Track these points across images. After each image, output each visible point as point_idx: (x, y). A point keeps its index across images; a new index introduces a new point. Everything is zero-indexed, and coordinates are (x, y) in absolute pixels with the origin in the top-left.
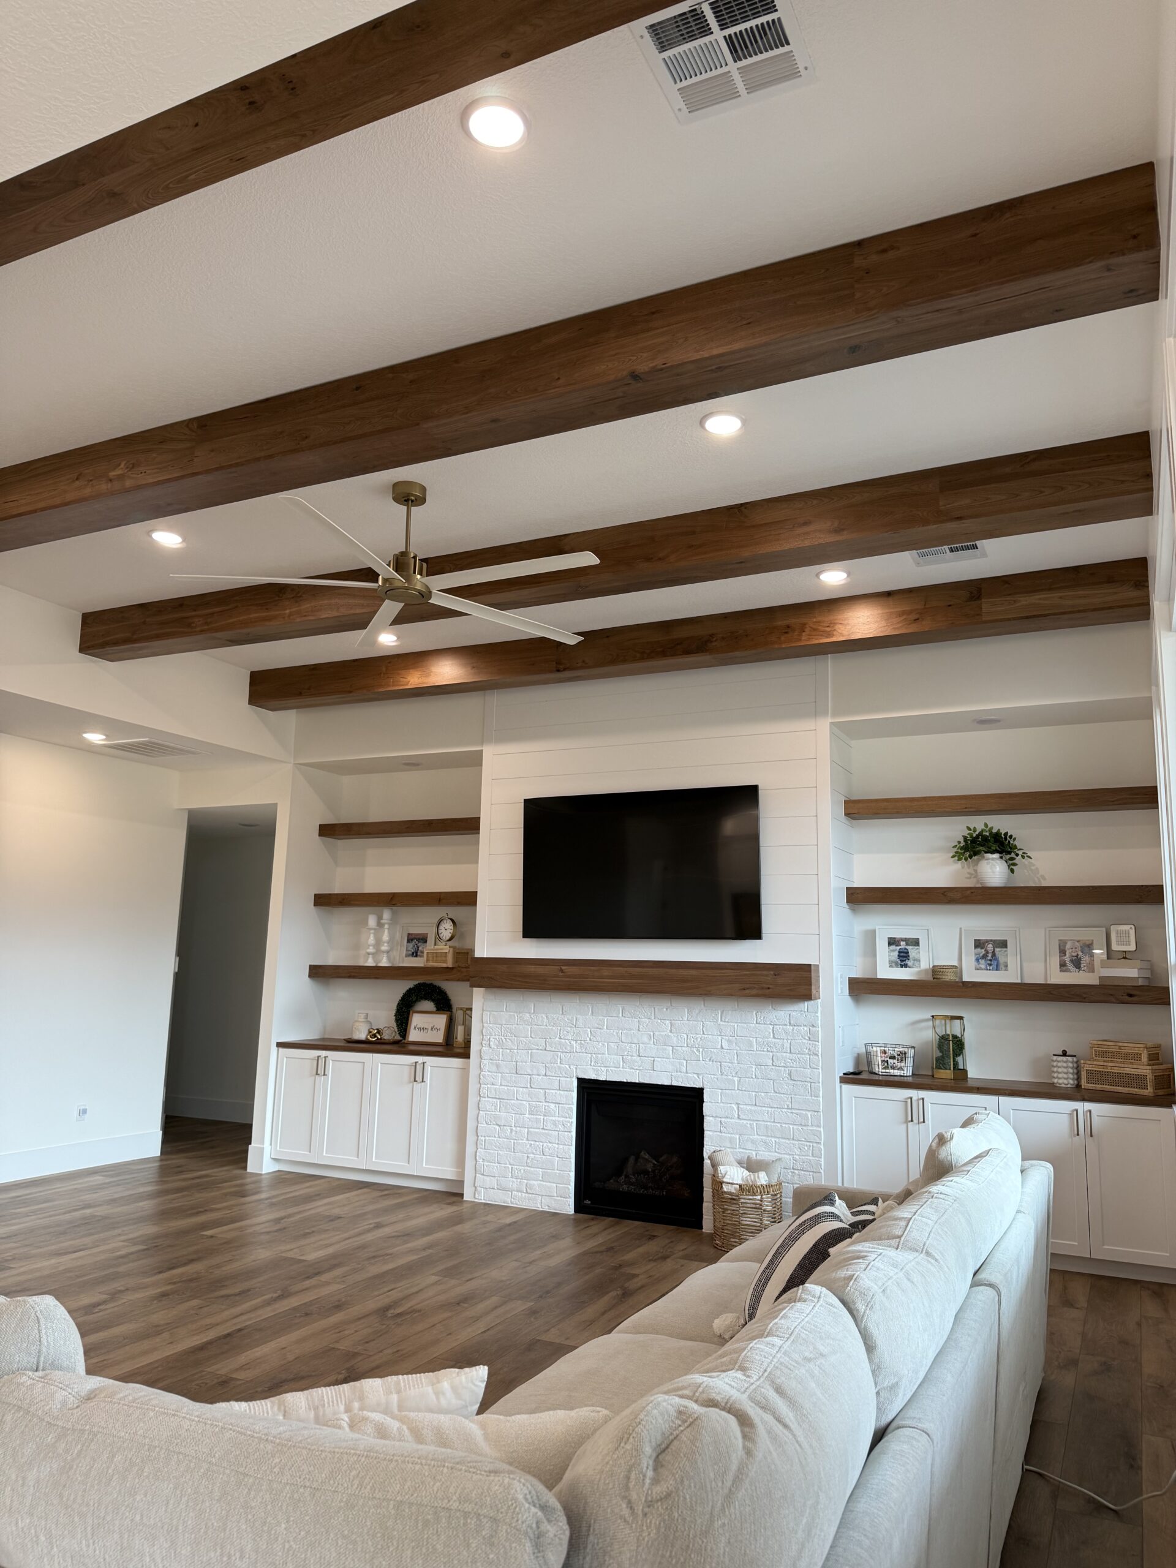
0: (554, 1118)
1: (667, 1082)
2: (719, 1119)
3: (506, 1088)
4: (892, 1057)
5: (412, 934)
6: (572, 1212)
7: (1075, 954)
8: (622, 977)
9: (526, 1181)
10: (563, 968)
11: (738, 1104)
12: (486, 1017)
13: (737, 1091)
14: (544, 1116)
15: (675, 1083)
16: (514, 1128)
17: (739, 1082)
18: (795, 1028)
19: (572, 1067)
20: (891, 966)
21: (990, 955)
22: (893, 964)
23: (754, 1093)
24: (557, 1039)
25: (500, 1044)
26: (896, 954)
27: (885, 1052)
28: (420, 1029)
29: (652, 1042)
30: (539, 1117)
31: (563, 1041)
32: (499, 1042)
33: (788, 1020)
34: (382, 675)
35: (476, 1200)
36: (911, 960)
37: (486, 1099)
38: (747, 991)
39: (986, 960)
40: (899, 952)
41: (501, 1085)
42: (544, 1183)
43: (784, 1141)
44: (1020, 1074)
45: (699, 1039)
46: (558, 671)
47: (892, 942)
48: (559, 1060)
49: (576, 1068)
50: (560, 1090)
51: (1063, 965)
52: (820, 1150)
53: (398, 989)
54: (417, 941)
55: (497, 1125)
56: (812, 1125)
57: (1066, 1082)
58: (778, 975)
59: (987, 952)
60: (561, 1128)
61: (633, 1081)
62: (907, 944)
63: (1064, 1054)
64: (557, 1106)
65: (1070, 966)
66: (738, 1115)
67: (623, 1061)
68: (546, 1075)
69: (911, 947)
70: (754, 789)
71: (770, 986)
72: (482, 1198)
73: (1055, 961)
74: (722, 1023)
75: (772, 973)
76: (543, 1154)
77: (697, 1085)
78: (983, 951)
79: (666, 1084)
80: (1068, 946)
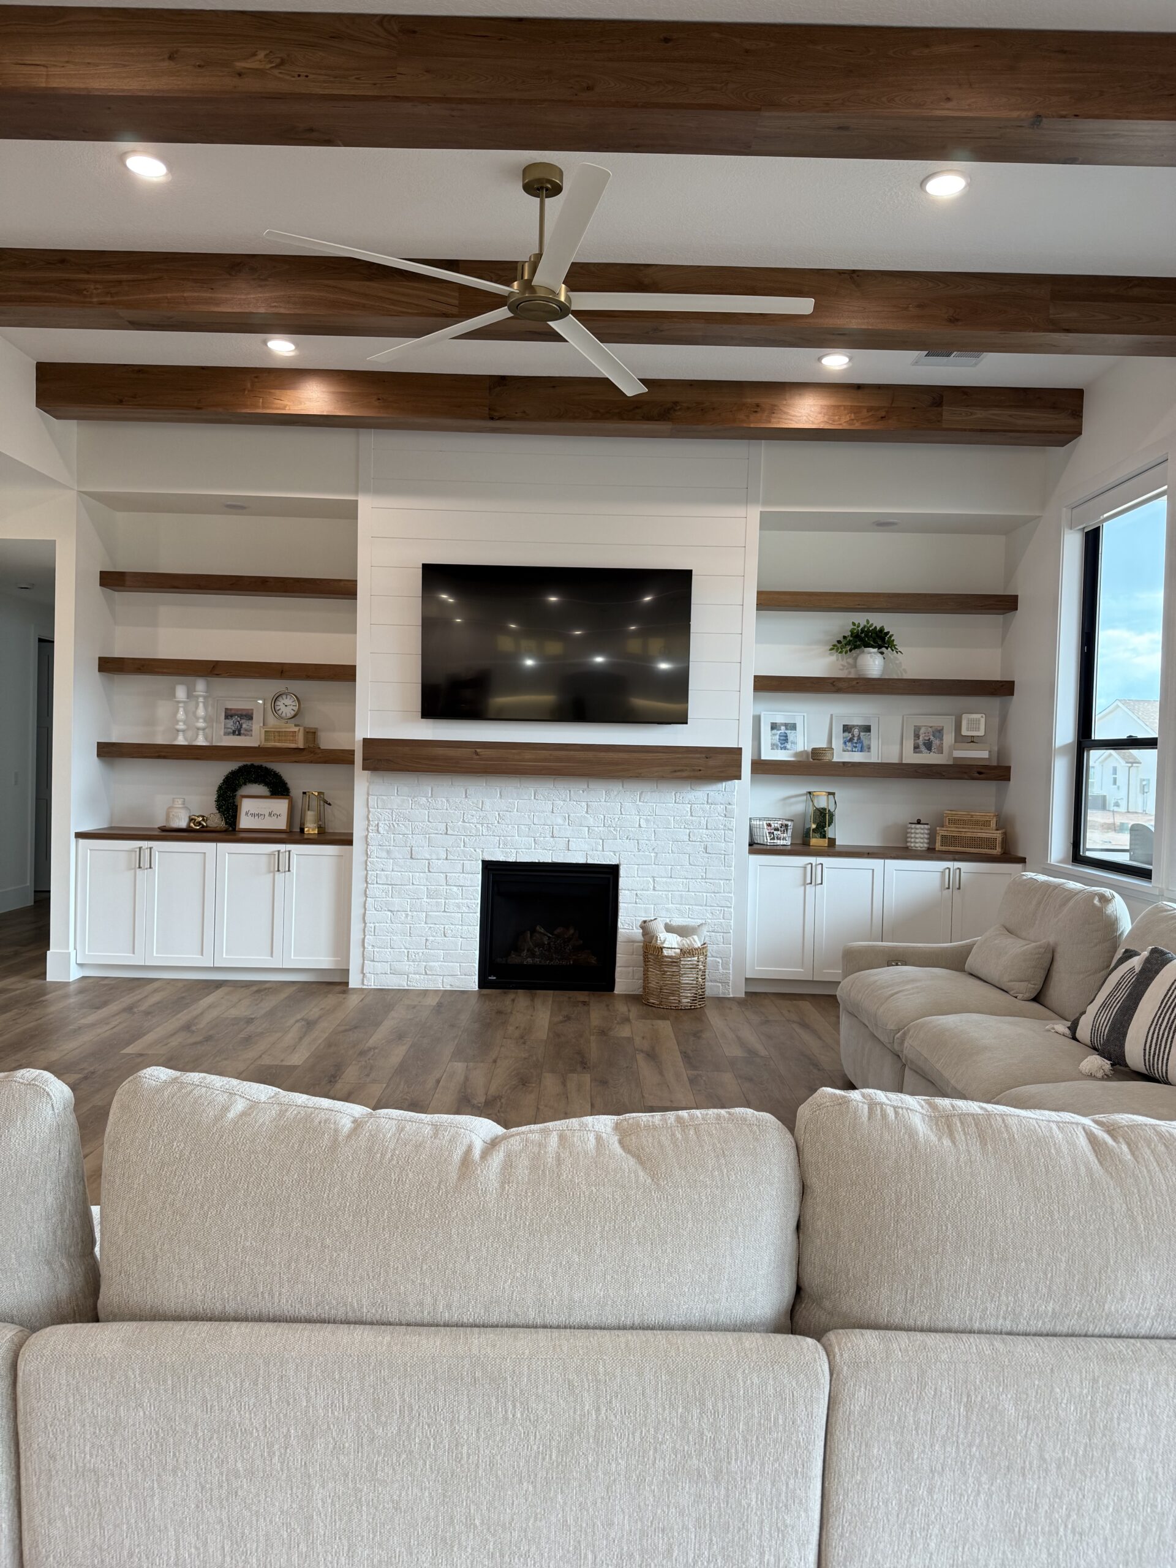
0: (457, 901)
1: (582, 861)
2: (635, 892)
3: (399, 874)
4: (776, 829)
5: (231, 709)
6: (477, 989)
7: (927, 738)
8: (545, 760)
9: (424, 963)
10: (478, 750)
11: (653, 877)
12: (373, 801)
13: (654, 866)
14: (446, 899)
15: (590, 861)
16: (410, 913)
17: (656, 857)
18: (713, 806)
19: (477, 850)
20: (772, 749)
21: (856, 739)
22: (775, 747)
23: (670, 867)
24: (460, 823)
25: (391, 829)
26: (778, 737)
27: (769, 825)
28: (253, 815)
29: (567, 823)
30: (440, 900)
31: (468, 824)
32: (390, 827)
33: (706, 799)
34: (246, 392)
35: (364, 987)
36: (789, 743)
37: (375, 886)
38: (678, 774)
39: (852, 743)
40: (780, 736)
41: (393, 871)
42: (446, 964)
43: (697, 907)
44: (871, 840)
45: (617, 819)
46: (492, 419)
47: (774, 726)
48: (462, 844)
49: (482, 851)
50: (463, 873)
51: (916, 748)
52: (731, 913)
53: (217, 772)
54: (238, 718)
55: (389, 910)
56: (724, 892)
57: (922, 845)
58: (710, 757)
59: (853, 735)
60: (465, 909)
61: (546, 861)
62: (787, 729)
63: (919, 822)
64: (460, 888)
65: (923, 748)
66: (654, 887)
67: (535, 843)
68: (447, 859)
69: (789, 731)
70: (689, 573)
71: (701, 768)
72: (372, 983)
73: (909, 744)
74: (640, 803)
75: (704, 756)
76: (445, 936)
77: (614, 862)
78: (850, 735)
79: (580, 862)
80: (922, 731)
